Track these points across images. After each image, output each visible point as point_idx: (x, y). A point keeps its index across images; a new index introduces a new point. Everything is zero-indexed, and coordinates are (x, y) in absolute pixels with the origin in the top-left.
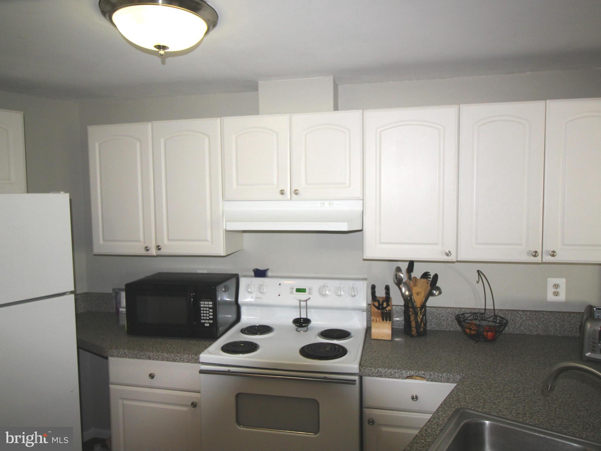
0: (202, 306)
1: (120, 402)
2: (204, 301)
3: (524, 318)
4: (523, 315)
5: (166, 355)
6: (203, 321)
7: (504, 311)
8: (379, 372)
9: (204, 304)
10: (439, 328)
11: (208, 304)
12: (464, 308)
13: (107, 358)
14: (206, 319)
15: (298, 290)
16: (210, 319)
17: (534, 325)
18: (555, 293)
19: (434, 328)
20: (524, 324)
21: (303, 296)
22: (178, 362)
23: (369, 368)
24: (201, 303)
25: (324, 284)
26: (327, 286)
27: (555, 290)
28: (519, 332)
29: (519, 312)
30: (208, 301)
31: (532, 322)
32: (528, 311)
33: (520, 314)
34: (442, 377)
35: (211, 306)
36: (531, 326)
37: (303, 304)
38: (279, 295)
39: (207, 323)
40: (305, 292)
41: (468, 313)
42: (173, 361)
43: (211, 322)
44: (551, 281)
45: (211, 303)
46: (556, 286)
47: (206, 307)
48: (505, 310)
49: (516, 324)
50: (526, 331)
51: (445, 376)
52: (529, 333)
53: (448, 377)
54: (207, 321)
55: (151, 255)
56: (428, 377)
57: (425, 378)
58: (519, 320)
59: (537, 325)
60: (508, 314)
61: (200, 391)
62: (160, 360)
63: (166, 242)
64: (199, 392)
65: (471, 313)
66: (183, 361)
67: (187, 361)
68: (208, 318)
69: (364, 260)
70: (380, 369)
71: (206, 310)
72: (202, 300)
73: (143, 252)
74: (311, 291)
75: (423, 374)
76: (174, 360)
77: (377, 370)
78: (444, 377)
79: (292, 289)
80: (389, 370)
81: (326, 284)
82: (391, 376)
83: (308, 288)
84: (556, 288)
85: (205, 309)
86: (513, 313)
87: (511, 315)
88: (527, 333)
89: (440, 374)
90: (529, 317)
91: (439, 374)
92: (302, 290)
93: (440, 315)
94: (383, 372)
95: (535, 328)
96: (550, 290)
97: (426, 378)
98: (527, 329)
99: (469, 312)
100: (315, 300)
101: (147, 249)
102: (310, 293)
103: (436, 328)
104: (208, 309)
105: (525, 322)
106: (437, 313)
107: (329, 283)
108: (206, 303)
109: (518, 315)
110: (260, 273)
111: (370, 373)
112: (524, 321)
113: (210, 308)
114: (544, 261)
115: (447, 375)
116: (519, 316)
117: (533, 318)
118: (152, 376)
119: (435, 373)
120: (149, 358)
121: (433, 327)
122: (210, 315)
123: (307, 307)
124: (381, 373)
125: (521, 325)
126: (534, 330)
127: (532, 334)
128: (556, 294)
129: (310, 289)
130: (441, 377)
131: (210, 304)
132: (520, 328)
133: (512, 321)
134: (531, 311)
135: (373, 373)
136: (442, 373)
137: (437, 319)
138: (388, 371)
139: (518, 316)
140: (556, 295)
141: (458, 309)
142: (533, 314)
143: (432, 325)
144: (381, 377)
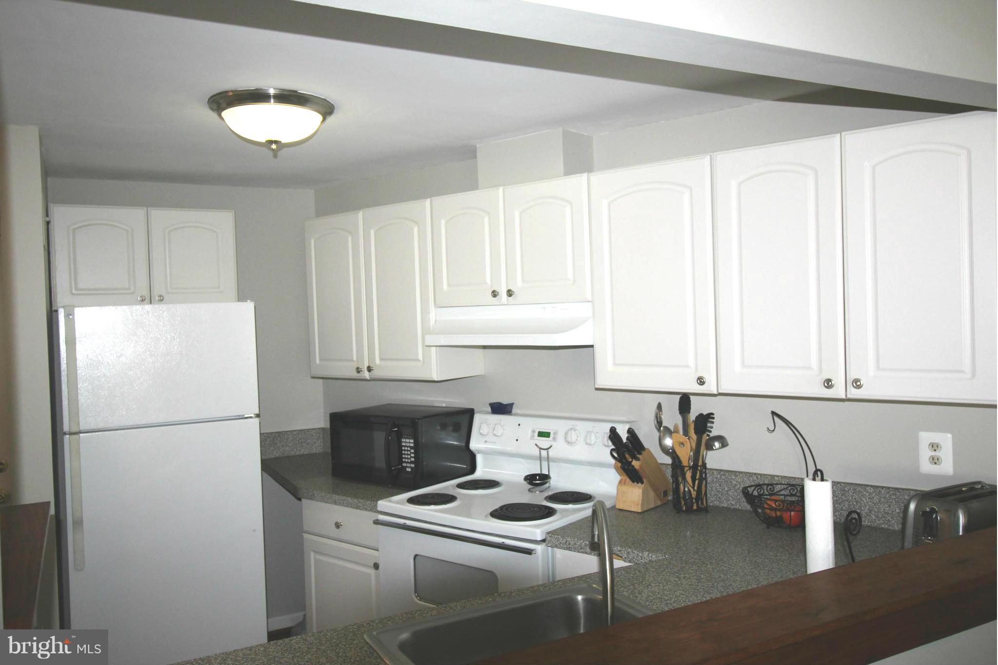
0: (404, 444)
1: (312, 554)
2: (406, 438)
3: (876, 499)
4: (874, 494)
5: (349, 499)
6: (404, 465)
7: (843, 485)
8: (568, 543)
9: (406, 442)
10: (740, 506)
11: (410, 443)
12: (778, 476)
13: (300, 499)
14: (408, 462)
15: (541, 434)
16: (412, 462)
17: (894, 513)
18: (933, 459)
19: (733, 505)
20: (876, 510)
21: (544, 442)
22: (361, 509)
23: (556, 536)
24: (403, 440)
25: (573, 427)
26: (575, 430)
27: (933, 453)
28: (868, 522)
29: (868, 488)
30: (409, 439)
31: (889, 506)
32: (883, 487)
33: (869, 491)
34: (643, 558)
35: (412, 445)
36: (887, 513)
37: (544, 453)
38: (517, 440)
39: (409, 467)
40: (549, 437)
41: (783, 484)
42: (356, 509)
43: (413, 466)
44: (926, 437)
45: (412, 441)
46: (934, 447)
47: (408, 447)
48: (843, 483)
49: (863, 508)
50: (881, 521)
51: (645, 556)
52: (887, 526)
53: (651, 558)
54: (409, 465)
55: (362, 378)
56: (626, 556)
57: (621, 557)
58: (867, 502)
59: (898, 513)
60: (849, 489)
61: (378, 548)
62: (345, 506)
63: (378, 361)
64: (378, 550)
65: (788, 484)
66: (366, 510)
67: (369, 509)
68: (409, 461)
69: (597, 389)
70: (569, 539)
71: (408, 450)
72: (403, 436)
73: (355, 375)
74: (556, 436)
75: (620, 551)
76: (358, 508)
77: (565, 540)
78: (645, 558)
79: (534, 432)
80: (580, 542)
81: (576, 427)
82: (582, 550)
83: (554, 431)
84: (933, 449)
85: (406, 449)
86: (858, 490)
87: (854, 493)
88: (883, 526)
89: (640, 552)
90: (885, 498)
91: (638, 553)
92: (546, 435)
93: (740, 485)
94: (572, 543)
95: (895, 519)
96: (925, 454)
97: (623, 557)
98: (881, 518)
99: (786, 483)
100: (559, 448)
101: (358, 370)
102: (554, 439)
103: (736, 505)
104: (409, 449)
105: (878, 507)
106: (736, 481)
107: (580, 425)
108: (407, 440)
109: (865, 493)
110: (500, 409)
111: (557, 543)
112: (875, 504)
113: (411, 448)
114: (849, 396)
115: (649, 555)
116: (867, 494)
117: (891, 500)
118: (338, 525)
119: (634, 551)
120: (335, 502)
121: (731, 503)
122: (411, 457)
123: (548, 459)
124: (569, 544)
125: (870, 511)
126: (893, 522)
127: (891, 528)
128: (935, 461)
129: (555, 434)
130: (641, 557)
131: (412, 443)
132: (870, 516)
133: (855, 503)
134: (889, 488)
135: (561, 543)
136: (643, 552)
137: (736, 491)
138: (578, 542)
139: (865, 495)
140: (935, 463)
141: (768, 477)
142: (891, 492)
143: (729, 500)
144: (570, 550)
